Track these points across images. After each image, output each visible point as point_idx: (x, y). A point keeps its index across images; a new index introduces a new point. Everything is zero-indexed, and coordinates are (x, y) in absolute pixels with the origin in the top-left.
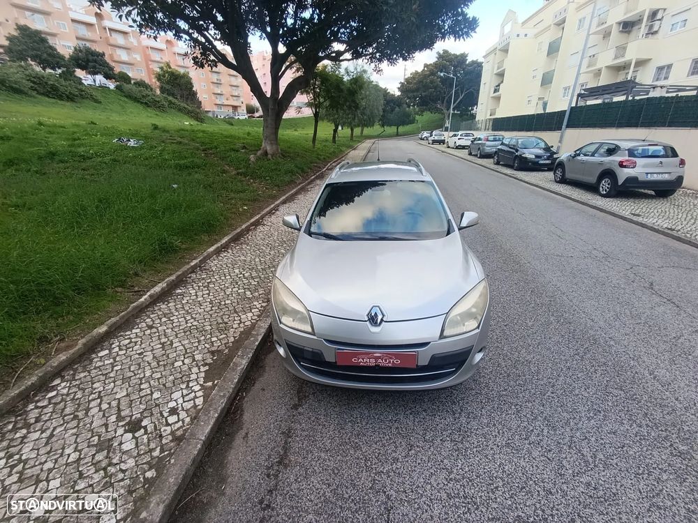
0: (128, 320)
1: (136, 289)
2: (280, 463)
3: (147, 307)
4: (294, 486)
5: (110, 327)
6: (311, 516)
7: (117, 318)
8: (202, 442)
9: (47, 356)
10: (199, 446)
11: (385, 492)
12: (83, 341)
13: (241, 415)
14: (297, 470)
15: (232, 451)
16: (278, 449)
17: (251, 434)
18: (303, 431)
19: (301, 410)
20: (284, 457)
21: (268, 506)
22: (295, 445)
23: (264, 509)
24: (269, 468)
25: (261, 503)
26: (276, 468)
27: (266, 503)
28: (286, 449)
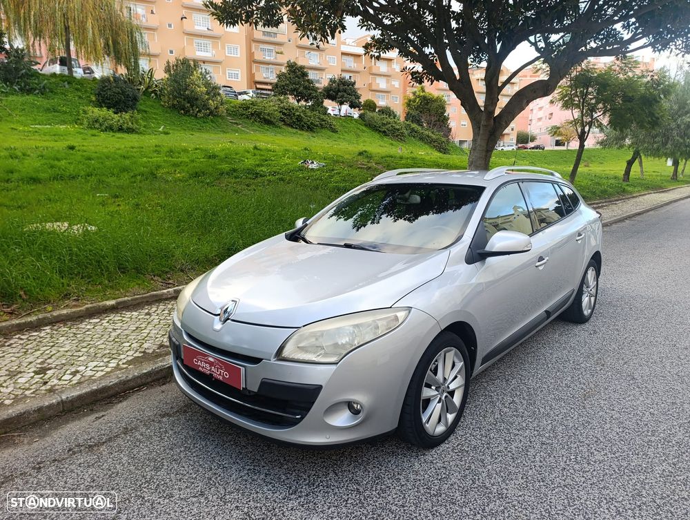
0: (138, 304)
1: (170, 281)
2: (90, 446)
3: (166, 299)
4: (73, 467)
5: (118, 304)
7: (129, 299)
8: (59, 399)
9: (56, 308)
10: (54, 401)
12: (90, 306)
13: (118, 403)
14: (91, 458)
15: (77, 422)
16: (104, 438)
17: (106, 418)
18: (142, 435)
19: (165, 419)
20: (99, 444)
21: (40, 468)
22: (120, 441)
23: (34, 468)
24: (79, 446)
25: (38, 463)
26: (82, 448)
27: (42, 465)
28: (110, 440)
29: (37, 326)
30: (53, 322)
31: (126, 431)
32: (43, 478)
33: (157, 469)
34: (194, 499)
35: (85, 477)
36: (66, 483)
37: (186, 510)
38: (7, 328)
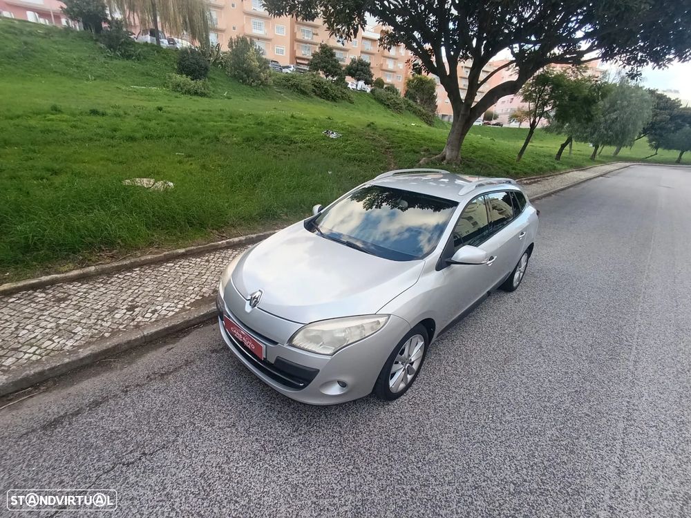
0: (202, 252)
1: (224, 235)
2: (162, 375)
3: (221, 249)
4: (149, 392)
5: (187, 251)
6: (132, 413)
7: (195, 248)
8: (142, 335)
9: (144, 254)
10: (139, 336)
11: (178, 436)
12: (167, 253)
13: (183, 337)
14: (162, 385)
15: (154, 353)
16: (172, 368)
17: (173, 350)
18: (197, 367)
19: (213, 355)
20: (168, 373)
21: (127, 391)
22: (182, 372)
23: (123, 391)
24: (154, 373)
25: (126, 387)
26: (157, 376)
27: (128, 389)
28: (176, 370)
29: (130, 268)
30: (141, 265)
31: (187, 363)
32: (129, 400)
33: (205, 399)
34: (229, 429)
35: (157, 402)
36: (143, 406)
37: (222, 438)
38: (109, 269)
